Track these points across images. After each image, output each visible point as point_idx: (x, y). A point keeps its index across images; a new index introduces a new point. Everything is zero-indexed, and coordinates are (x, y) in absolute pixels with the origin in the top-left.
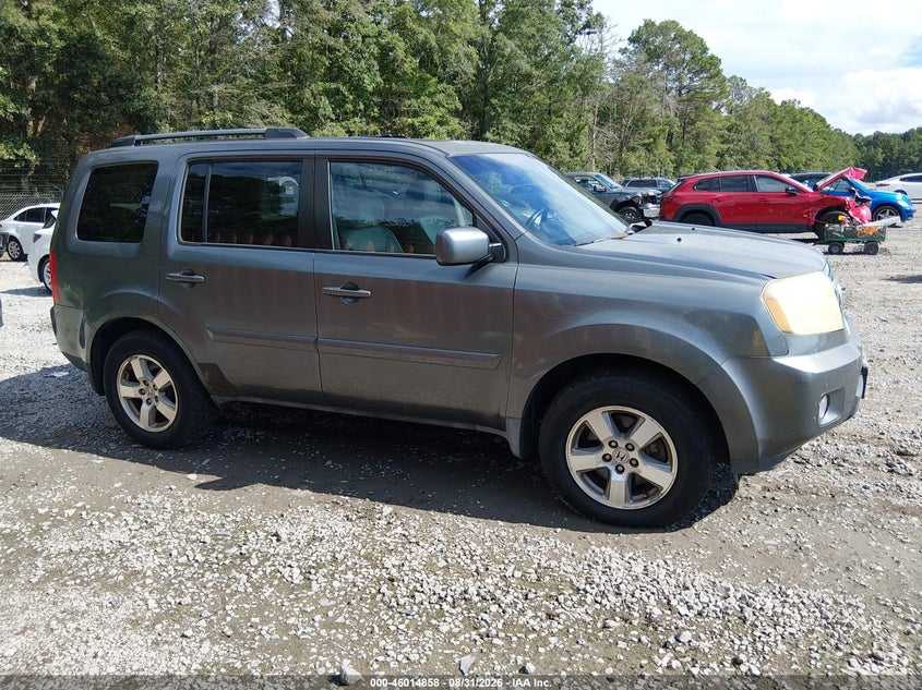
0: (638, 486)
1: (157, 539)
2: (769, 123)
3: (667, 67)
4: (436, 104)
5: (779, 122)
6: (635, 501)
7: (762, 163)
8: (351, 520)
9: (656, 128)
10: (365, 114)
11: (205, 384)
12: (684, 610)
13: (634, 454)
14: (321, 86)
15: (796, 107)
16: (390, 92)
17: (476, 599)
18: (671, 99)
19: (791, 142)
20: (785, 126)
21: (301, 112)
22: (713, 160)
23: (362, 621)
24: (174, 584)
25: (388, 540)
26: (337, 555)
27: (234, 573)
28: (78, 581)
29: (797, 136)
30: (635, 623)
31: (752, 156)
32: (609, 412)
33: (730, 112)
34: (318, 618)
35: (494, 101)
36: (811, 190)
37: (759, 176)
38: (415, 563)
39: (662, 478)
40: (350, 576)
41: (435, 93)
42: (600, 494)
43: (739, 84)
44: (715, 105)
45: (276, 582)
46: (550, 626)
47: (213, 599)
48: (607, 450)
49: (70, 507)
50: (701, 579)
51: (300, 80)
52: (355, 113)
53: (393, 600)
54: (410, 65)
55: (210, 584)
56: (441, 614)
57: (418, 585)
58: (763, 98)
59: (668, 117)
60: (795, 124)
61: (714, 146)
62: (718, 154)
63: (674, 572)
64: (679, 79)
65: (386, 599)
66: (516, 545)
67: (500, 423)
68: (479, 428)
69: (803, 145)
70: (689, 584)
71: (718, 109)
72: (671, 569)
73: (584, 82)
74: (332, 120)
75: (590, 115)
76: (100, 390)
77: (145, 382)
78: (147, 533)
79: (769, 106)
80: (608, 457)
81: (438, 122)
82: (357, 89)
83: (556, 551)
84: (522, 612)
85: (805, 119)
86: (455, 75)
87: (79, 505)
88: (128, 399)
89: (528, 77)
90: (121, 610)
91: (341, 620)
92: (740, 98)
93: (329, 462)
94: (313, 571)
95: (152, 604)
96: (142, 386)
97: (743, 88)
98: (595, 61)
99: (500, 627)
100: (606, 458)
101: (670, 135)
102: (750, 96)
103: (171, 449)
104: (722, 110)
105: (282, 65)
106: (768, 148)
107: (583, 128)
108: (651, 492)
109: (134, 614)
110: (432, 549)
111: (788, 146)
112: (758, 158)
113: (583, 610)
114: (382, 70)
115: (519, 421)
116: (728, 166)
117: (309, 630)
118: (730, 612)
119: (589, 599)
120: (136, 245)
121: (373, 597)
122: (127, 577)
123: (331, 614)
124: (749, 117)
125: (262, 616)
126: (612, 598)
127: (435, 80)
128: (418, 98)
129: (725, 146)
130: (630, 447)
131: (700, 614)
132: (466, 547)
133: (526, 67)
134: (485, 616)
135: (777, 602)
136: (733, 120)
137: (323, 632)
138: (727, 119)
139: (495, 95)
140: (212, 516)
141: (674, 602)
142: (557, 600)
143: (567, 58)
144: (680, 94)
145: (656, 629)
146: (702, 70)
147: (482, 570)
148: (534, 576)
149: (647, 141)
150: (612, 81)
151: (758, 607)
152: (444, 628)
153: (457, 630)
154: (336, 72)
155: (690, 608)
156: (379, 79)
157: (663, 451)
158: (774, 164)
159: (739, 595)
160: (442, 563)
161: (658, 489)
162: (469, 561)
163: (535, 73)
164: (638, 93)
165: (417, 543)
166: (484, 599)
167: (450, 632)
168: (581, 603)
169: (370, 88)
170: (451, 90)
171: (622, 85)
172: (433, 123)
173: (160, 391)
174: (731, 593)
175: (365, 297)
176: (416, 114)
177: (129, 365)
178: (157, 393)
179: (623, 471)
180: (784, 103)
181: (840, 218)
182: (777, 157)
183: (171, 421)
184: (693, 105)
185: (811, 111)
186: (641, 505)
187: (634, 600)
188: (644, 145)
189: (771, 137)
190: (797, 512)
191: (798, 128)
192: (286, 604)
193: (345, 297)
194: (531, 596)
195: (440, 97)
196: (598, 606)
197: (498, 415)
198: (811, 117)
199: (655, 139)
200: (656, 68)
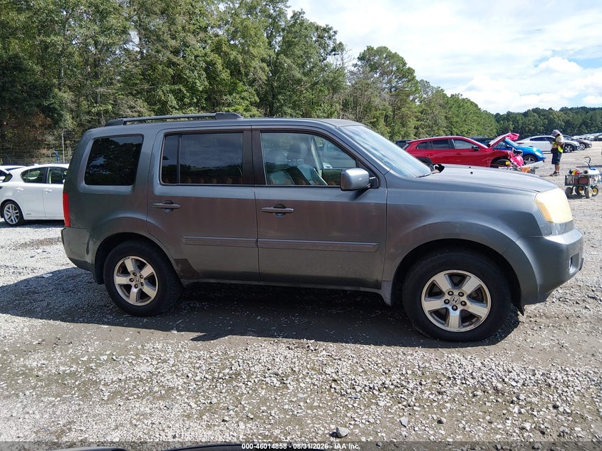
0: (467, 317)
1: (174, 368)
2: (444, 108)
3: (382, 75)
4: (242, 99)
5: (451, 107)
6: (464, 327)
7: (441, 132)
8: (292, 349)
9: (378, 112)
10: (196, 105)
11: (177, 272)
12: (514, 384)
13: (464, 298)
14: (167, 87)
15: (460, 98)
16: (213, 91)
17: (392, 387)
18: (385, 95)
19: (458, 119)
20: (454, 110)
21: (155, 104)
22: (412, 131)
23: (329, 404)
24: (200, 393)
25: (321, 359)
26: (294, 369)
27: (235, 384)
28: (136, 396)
29: (461, 115)
30: (490, 392)
31: (436, 128)
32: (448, 274)
33: (421, 102)
34: (302, 404)
35: (280, 97)
36: (486, 147)
37: (455, 139)
38: (344, 370)
39: (481, 311)
40: (308, 380)
41: (242, 92)
42: (443, 324)
43: (425, 85)
44: (411, 98)
45: (264, 386)
46: (442, 398)
47: (230, 399)
48: (447, 297)
49: (102, 355)
50: (517, 367)
51: (154, 84)
52: (190, 105)
53: (342, 391)
54: (225, 75)
55: (224, 391)
56: (374, 396)
57: (353, 382)
58: (440, 93)
59: (384, 106)
60: (460, 108)
61: (412, 123)
62: (415, 128)
63: (499, 364)
64: (389, 82)
65: (337, 391)
66: (400, 356)
67: (378, 285)
68: (362, 289)
69: (465, 121)
70: (511, 369)
71: (414, 100)
72: (497, 363)
73: (334, 85)
74: (176, 109)
75: (337, 105)
76: (100, 281)
77: (134, 274)
78: (165, 365)
79: (444, 97)
80: (447, 301)
81: (245, 110)
82: (192, 89)
83: (425, 358)
84: (422, 392)
85: (466, 105)
86: (254, 80)
87: (108, 353)
88: (121, 286)
89: (299, 82)
90: (175, 411)
91: (316, 404)
92: (427, 93)
93: (259, 318)
94: (285, 379)
95: (193, 405)
96: (132, 276)
97: (428, 87)
98: (339, 71)
99: (414, 400)
100: (447, 302)
101: (386, 117)
102: (432, 92)
103: (151, 316)
104: (416, 101)
105: (143, 74)
106: (443, 123)
107: (334, 113)
108: (474, 320)
109: (185, 411)
110: (350, 362)
111: (457, 122)
112: (438, 129)
113: (457, 388)
114: (209, 77)
115: (391, 283)
116: (421, 136)
117: (300, 411)
118: (540, 382)
119: (459, 382)
120: (131, 186)
121: (329, 391)
122: (166, 391)
123: (308, 401)
124: (433, 104)
125: (266, 406)
126: (471, 380)
127: (241, 84)
128: (231, 94)
129: (419, 123)
130: (461, 294)
131: (524, 385)
132: (370, 360)
133: (298, 75)
134: (403, 396)
135: (563, 375)
136: (423, 107)
137: (309, 411)
138: (420, 106)
139: (280, 93)
140: (202, 353)
141: (506, 380)
142: (440, 384)
143: (323, 70)
144: (391, 91)
145: (503, 395)
146: (404, 76)
147: (387, 371)
148: (420, 373)
149: (372, 120)
150: (349, 84)
151: (554, 378)
152: (382, 404)
153: (390, 404)
154: (178, 78)
155: (517, 382)
156: (206, 83)
157: (480, 295)
158: (449, 132)
159: (541, 373)
160: (361, 370)
161: (478, 318)
162: (376, 367)
163: (304, 79)
164: (366, 91)
165: (340, 359)
166: (396, 387)
167: (385, 405)
168: (455, 385)
169: (201, 89)
170: (251, 90)
171: (356, 86)
172: (241, 111)
173: (145, 279)
174: (536, 372)
175: (290, 212)
176: (229, 105)
177: (123, 263)
178: (142, 281)
179: (457, 309)
180: (452, 95)
181: (507, 163)
182: (450, 129)
183: (153, 298)
184: (399, 97)
185: (469, 100)
186: (468, 329)
187: (484, 380)
188: (371, 123)
189: (446, 117)
190: (552, 328)
191: (461, 111)
192: (278, 398)
193: (277, 213)
194: (424, 383)
195: (245, 94)
196: (465, 385)
197: (377, 280)
198: (469, 104)
199: (377, 120)
200: (375, 75)
